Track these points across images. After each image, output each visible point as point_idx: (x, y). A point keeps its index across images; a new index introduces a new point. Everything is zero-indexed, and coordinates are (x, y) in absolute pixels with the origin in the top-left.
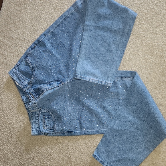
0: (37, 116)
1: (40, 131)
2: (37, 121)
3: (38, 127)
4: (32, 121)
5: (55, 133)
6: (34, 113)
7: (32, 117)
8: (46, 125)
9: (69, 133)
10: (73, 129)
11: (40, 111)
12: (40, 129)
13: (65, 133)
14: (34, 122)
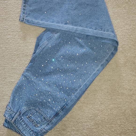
0: (21, 121)
1: (35, 132)
2: (25, 126)
3: (30, 131)
4: (20, 131)
5: (50, 122)
6: (17, 120)
7: (17, 127)
8: (36, 122)
9: (62, 111)
10: (64, 103)
11: (20, 114)
12: (33, 131)
13: (59, 113)
14: (23, 130)
